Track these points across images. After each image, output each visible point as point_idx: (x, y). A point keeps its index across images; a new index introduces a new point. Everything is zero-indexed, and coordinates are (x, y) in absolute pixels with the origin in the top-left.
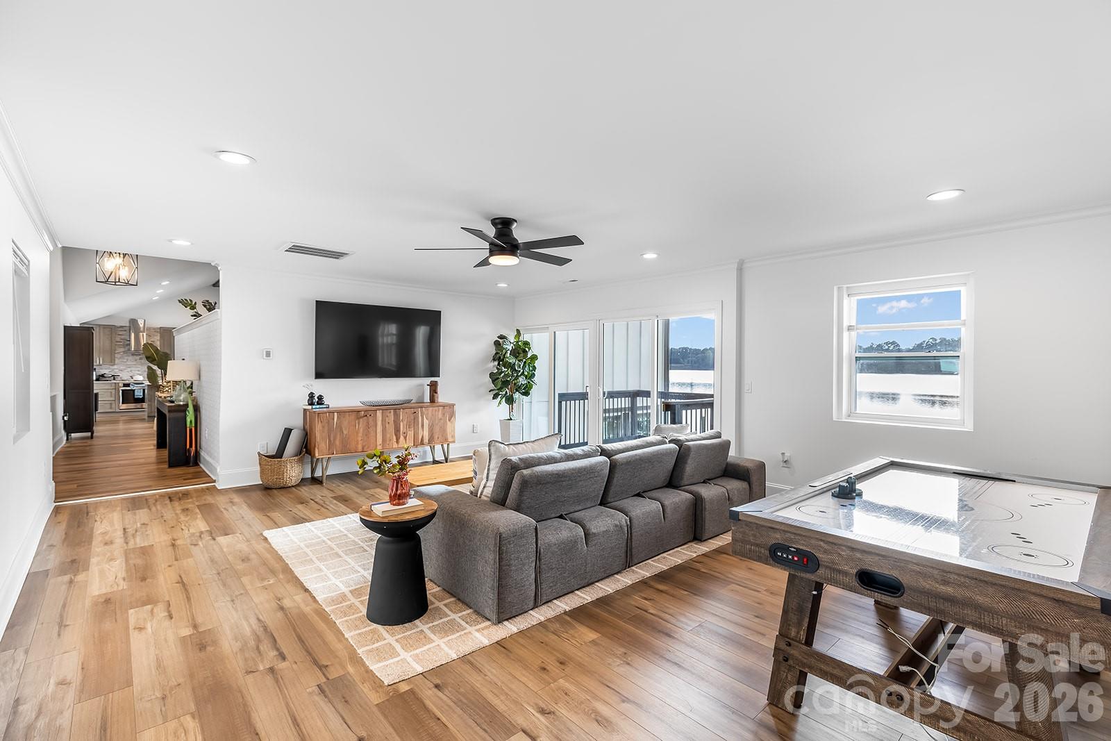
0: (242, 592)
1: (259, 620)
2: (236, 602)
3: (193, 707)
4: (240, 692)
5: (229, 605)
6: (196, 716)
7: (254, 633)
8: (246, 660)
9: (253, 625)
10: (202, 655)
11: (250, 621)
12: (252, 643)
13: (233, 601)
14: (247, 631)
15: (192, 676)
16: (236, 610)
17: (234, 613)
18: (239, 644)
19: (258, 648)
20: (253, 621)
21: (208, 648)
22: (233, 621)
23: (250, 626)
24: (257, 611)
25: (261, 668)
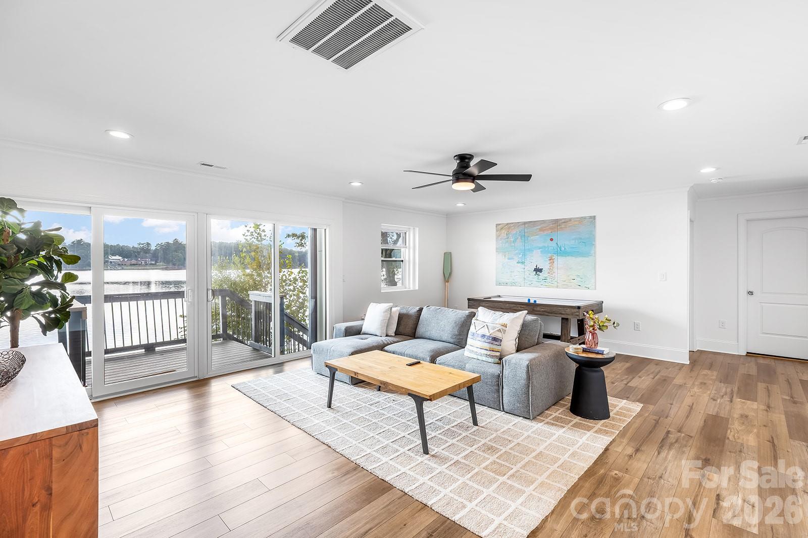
0: (646, 480)
1: (659, 453)
2: (659, 474)
3: (727, 441)
4: (701, 433)
5: (666, 476)
6: (727, 438)
7: (670, 448)
8: (687, 441)
9: (666, 452)
10: (709, 457)
11: (664, 456)
12: (676, 445)
13: (661, 477)
14: (672, 452)
15: (722, 452)
16: (666, 469)
17: (669, 468)
18: (684, 449)
19: (676, 442)
20: (663, 455)
21: (704, 458)
22: (676, 463)
23: (668, 454)
24: (654, 458)
25: (683, 435)
